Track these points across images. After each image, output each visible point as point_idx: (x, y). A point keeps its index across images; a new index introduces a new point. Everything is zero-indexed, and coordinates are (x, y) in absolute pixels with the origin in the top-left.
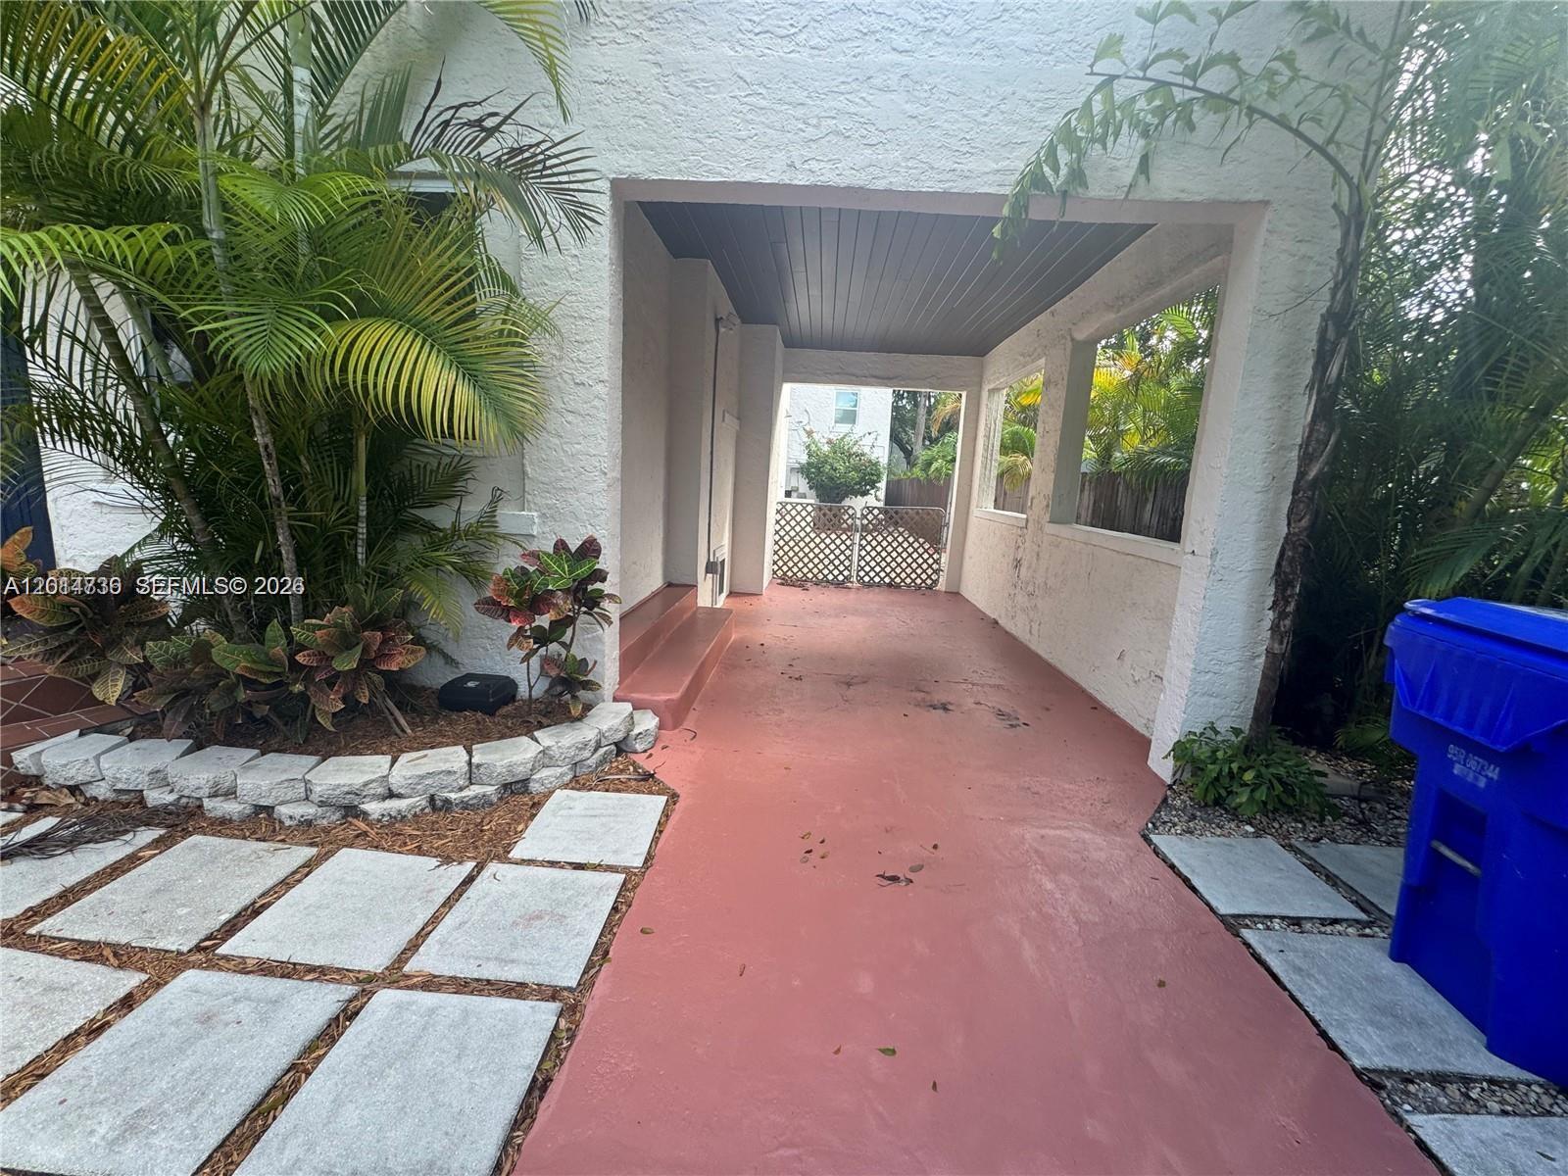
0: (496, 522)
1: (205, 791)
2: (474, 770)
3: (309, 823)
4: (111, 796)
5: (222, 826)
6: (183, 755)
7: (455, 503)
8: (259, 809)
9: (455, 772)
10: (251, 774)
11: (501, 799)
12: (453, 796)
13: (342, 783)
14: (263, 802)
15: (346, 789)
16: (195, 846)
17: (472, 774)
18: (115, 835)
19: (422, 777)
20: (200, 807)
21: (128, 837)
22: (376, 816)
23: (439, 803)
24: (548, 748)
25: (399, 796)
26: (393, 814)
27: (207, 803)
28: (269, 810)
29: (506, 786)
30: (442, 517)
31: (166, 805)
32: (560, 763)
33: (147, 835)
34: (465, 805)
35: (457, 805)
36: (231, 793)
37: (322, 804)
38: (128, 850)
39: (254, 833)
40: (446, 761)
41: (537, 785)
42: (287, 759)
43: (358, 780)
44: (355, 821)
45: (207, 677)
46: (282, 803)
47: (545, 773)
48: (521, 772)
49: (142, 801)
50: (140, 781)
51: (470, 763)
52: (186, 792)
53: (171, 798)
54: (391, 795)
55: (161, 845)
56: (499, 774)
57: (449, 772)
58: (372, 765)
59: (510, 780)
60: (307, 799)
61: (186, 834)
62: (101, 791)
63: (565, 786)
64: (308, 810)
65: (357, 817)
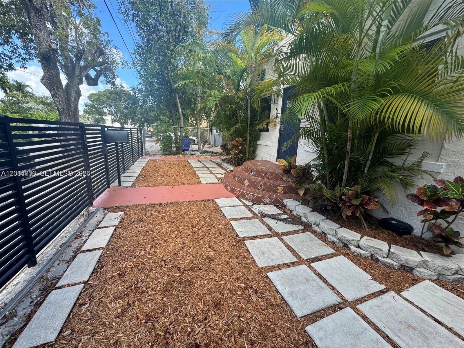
0: (421, 165)
1: (313, 223)
2: (390, 253)
3: (334, 243)
4: (296, 215)
5: (314, 232)
6: (310, 212)
7: (404, 157)
8: (323, 233)
9: (383, 251)
10: (323, 223)
11: (399, 269)
12: (380, 258)
13: (346, 236)
14: (324, 231)
15: (346, 239)
16: (309, 235)
17: (389, 254)
18: (296, 224)
19: (371, 247)
20: (311, 226)
21: (298, 226)
22: (353, 251)
23: (374, 258)
24: (427, 261)
25: (361, 249)
26: (358, 253)
27: (313, 226)
28: (325, 234)
29: (402, 266)
30: (398, 162)
31: (305, 222)
32: (431, 270)
33: (301, 227)
34: (384, 264)
35: (380, 262)
36: (318, 226)
37: (338, 239)
38: (297, 229)
39: (321, 238)
40: (380, 245)
41: (417, 273)
42: (332, 223)
43: (350, 238)
44: (346, 249)
45: (320, 195)
46: (329, 234)
47: (422, 270)
48: (411, 264)
49: (301, 219)
50: (302, 215)
51: (389, 250)
52: (309, 221)
53: (306, 221)
54: (359, 247)
55: (303, 231)
56: (401, 260)
57: (381, 250)
58: (355, 235)
59: (405, 264)
60: (335, 236)
61: (308, 231)
62: (294, 213)
63: (432, 281)
64: (335, 240)
65: (347, 248)
